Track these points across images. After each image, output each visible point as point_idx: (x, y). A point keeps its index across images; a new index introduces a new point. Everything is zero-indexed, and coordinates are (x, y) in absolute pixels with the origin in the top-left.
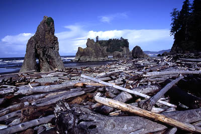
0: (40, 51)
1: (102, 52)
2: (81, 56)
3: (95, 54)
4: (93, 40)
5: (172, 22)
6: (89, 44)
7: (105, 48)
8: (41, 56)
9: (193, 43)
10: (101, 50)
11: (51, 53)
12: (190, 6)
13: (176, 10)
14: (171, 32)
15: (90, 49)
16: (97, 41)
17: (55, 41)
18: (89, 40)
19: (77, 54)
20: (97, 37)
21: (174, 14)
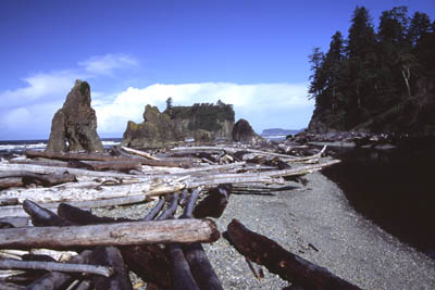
0: (71, 130)
1: (173, 131)
2: (133, 139)
3: (158, 134)
4: (155, 108)
5: (313, 73)
6: (149, 115)
7: (186, 123)
8: (73, 136)
9: (344, 113)
10: (170, 126)
11: (87, 132)
12: (344, 45)
13: (319, 51)
14: (311, 92)
15: (151, 124)
16: (169, 107)
17: (92, 115)
18: (148, 107)
19: (126, 134)
20: (170, 99)
21: (315, 58)
